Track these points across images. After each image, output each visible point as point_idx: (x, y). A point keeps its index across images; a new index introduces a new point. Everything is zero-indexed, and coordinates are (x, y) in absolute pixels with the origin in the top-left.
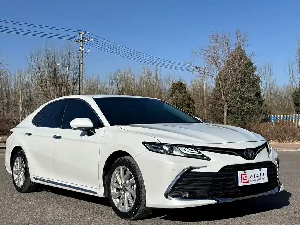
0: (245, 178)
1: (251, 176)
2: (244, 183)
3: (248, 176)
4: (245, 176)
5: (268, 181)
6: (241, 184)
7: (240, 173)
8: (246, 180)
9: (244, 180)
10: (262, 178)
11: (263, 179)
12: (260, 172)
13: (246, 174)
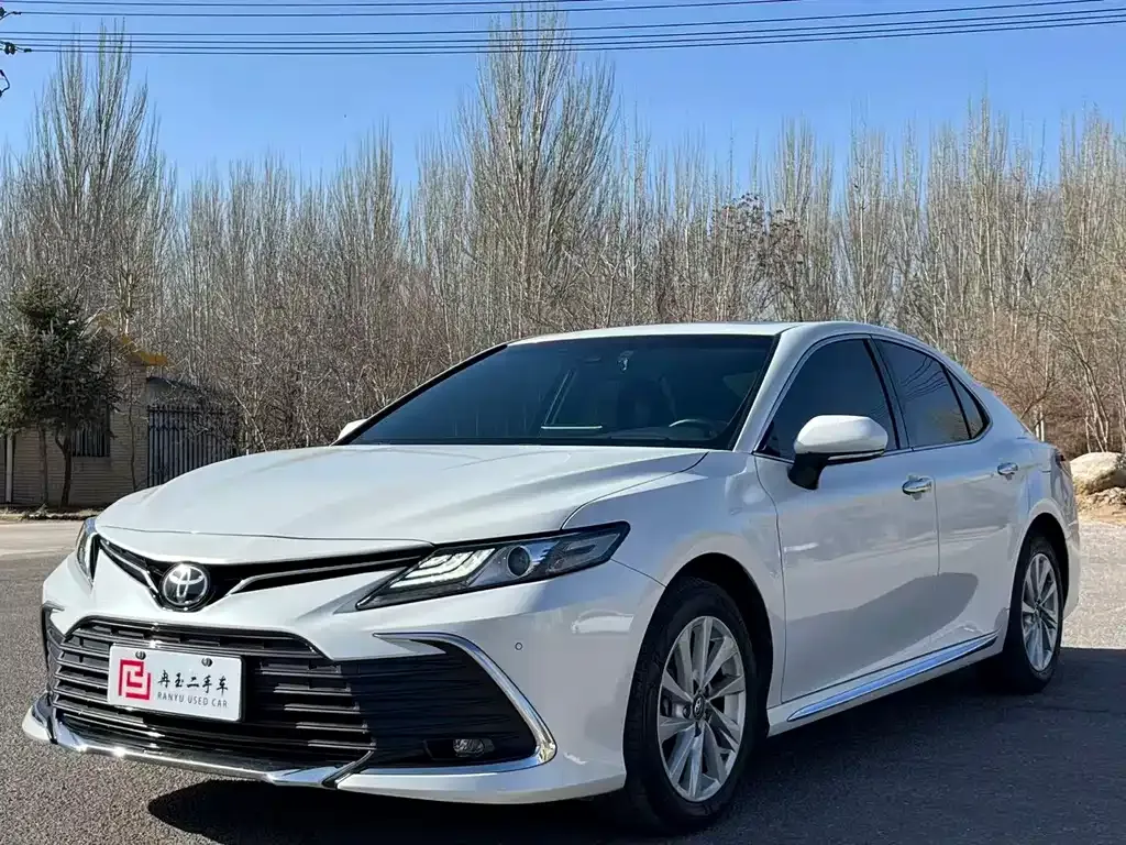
0: (134, 679)
1: (165, 678)
2: (129, 695)
3: (149, 675)
4: (137, 669)
7: (118, 653)
8: (139, 685)
10: (210, 697)
11: (216, 702)
12: (208, 670)
13: (141, 664)
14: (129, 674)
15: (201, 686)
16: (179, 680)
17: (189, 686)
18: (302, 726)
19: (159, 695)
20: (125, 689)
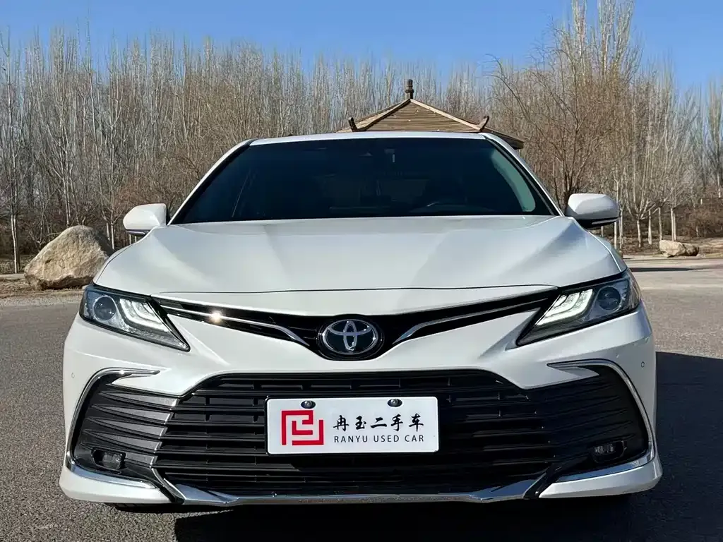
1: (342, 422)
2: (295, 443)
3: (321, 423)
4: (306, 417)
5: (437, 449)
6: (275, 446)
8: (310, 433)
9: (295, 432)
10: (401, 433)
11: (410, 438)
12: (395, 411)
13: (310, 414)
14: (294, 423)
15: (389, 425)
16: (360, 423)
17: (373, 427)
18: (488, 449)
19: (336, 439)
20: (290, 437)
